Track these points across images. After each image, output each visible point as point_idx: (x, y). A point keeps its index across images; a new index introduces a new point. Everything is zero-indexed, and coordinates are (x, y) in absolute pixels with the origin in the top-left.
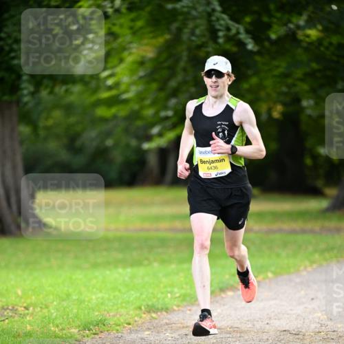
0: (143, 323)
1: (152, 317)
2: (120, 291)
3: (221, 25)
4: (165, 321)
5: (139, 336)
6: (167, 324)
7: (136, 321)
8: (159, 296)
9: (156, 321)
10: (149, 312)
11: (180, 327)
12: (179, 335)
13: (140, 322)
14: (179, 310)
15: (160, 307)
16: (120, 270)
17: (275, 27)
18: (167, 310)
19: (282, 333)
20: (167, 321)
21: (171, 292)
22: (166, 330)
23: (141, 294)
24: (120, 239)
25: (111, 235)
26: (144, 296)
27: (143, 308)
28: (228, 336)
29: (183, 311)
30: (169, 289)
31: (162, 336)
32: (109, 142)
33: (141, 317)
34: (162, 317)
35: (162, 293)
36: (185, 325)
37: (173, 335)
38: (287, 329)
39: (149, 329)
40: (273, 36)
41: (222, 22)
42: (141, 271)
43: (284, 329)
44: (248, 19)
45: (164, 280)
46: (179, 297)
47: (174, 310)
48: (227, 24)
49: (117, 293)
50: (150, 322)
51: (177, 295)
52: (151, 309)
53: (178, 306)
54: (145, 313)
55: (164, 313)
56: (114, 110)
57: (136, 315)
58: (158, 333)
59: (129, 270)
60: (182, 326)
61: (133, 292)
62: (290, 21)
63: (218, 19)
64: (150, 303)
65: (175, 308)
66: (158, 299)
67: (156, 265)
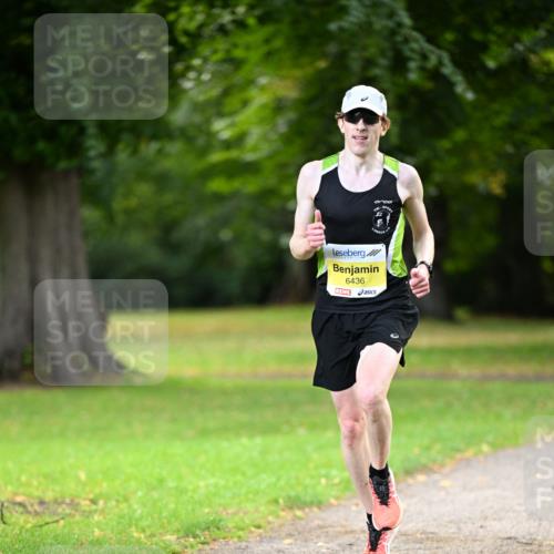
0: (281, 526)
1: (295, 516)
2: (244, 474)
3: (412, 50)
4: (317, 522)
5: (275, 546)
6: (320, 527)
7: (269, 523)
8: (308, 481)
9: (303, 522)
10: (291, 508)
11: (340, 532)
12: (339, 545)
13: (276, 525)
14: (339, 505)
15: (308, 499)
16: (245, 441)
17: (494, 49)
18: (320, 505)
19: (505, 542)
20: (321, 523)
21: (327, 476)
22: (318, 537)
23: (279, 479)
24: (244, 391)
25: (229, 384)
26: (282, 483)
27: (281, 501)
28: (418, 546)
29: (345, 506)
30: (323, 472)
31: (312, 546)
32: (226, 235)
33: (278, 517)
34: (311, 515)
35: (312, 477)
36: (349, 529)
37: (329, 546)
38: (512, 535)
39: (290, 535)
40: (491, 64)
41: (415, 46)
42: (278, 442)
43: (509, 535)
44: (449, 36)
45: (315, 456)
46: (340, 484)
47: (331, 505)
48: (422, 49)
49: (239, 477)
50: (293, 524)
51: (337, 481)
52: (294, 503)
53: (337, 498)
54: (283, 510)
55: (315, 509)
56: (236, 184)
57: (271, 513)
58: (306, 541)
59: (258, 440)
60: (343, 530)
61: (264, 476)
62: (518, 40)
63: (406, 40)
64: (293, 494)
65: (333, 501)
66: (306, 487)
67: (301, 431)
